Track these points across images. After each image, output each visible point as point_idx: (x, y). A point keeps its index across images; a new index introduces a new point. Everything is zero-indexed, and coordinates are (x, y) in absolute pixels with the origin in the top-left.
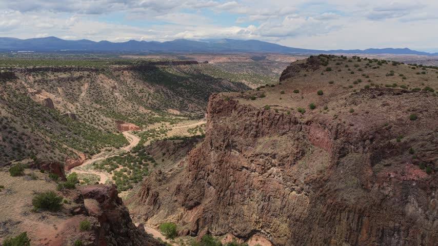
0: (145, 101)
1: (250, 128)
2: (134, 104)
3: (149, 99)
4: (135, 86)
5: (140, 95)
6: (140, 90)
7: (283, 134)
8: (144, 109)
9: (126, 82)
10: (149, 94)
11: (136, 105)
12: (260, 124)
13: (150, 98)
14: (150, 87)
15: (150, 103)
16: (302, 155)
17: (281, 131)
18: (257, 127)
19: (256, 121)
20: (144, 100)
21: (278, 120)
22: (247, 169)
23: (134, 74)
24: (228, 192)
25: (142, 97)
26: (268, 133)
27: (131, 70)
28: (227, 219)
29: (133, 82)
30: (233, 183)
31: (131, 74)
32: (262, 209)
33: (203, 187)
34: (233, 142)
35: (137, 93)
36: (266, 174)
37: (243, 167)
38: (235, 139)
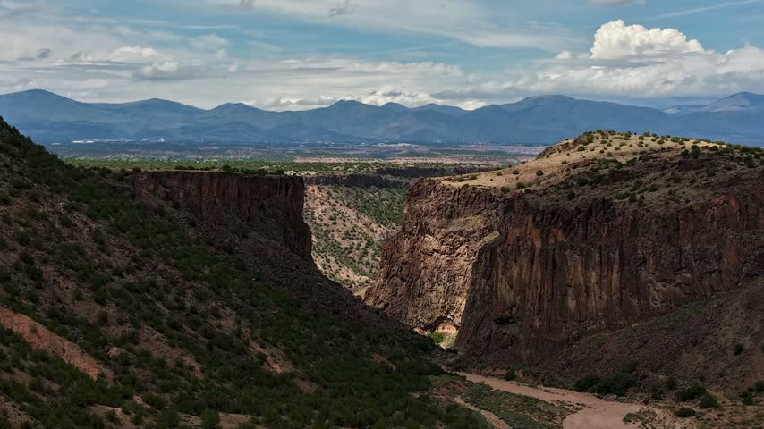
0: (356, 258)
1: (445, 208)
2: (328, 261)
3: (367, 253)
4: (335, 224)
5: (345, 245)
6: (347, 233)
7: (478, 214)
8: (351, 274)
9: (313, 213)
10: (369, 244)
11: (332, 264)
12: (456, 203)
13: (371, 252)
14: (374, 226)
15: (368, 263)
16: (489, 231)
17: (476, 211)
18: (452, 207)
19: (452, 201)
20: (355, 255)
21: (474, 198)
22: (437, 251)
23: (334, 194)
24: (419, 281)
25: (350, 250)
26: (464, 214)
27: (326, 183)
28: (416, 312)
29: (331, 214)
30: (423, 271)
31: (325, 194)
32: (448, 290)
33: (396, 285)
34: (426, 224)
35: (339, 240)
36: (455, 254)
37: (434, 250)
38: (429, 221)
